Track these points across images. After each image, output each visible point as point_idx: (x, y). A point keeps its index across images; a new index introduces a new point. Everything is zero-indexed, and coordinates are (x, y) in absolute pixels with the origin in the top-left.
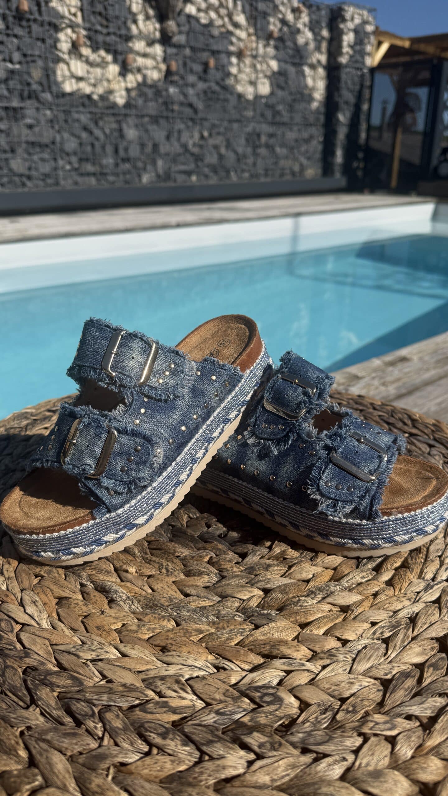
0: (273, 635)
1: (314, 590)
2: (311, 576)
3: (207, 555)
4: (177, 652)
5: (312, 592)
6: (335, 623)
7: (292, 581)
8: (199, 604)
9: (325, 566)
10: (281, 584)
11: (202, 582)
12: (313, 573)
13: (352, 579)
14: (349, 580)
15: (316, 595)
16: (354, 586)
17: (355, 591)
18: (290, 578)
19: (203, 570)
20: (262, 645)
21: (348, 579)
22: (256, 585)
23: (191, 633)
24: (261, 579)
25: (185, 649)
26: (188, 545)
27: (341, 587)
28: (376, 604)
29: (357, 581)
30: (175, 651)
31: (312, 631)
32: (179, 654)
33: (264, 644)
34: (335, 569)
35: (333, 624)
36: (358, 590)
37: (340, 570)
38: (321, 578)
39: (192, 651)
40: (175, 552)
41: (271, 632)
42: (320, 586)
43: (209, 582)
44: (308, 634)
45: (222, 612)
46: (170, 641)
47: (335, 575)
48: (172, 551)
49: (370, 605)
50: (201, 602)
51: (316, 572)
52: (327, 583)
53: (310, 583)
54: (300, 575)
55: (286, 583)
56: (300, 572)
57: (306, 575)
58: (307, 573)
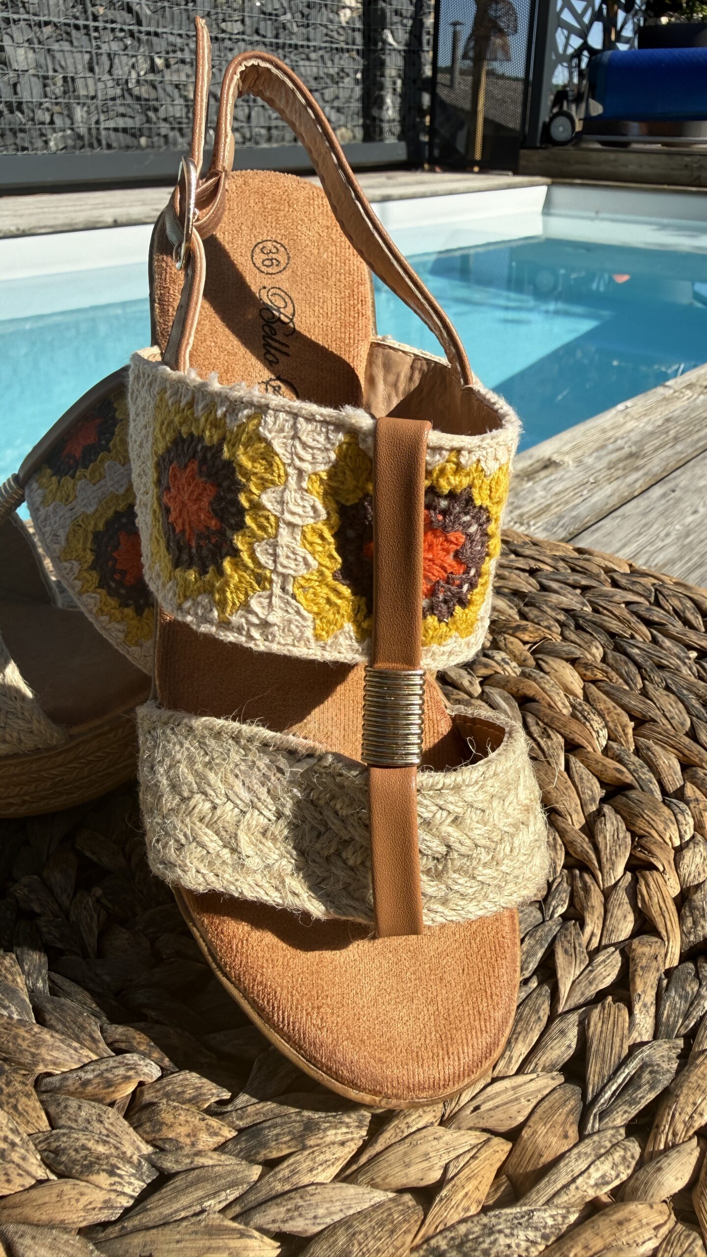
2: (436, 1175)
3: (127, 1079)
7: (379, 1196)
9: (482, 1124)
10: (337, 1218)
11: (85, 1209)
12: (445, 1159)
13: (566, 1186)
14: (557, 1194)
16: (573, 1218)
18: (372, 1184)
19: (101, 1149)
21: (551, 1190)
22: (260, 1218)
24: (279, 1187)
26: (82, 1028)
27: (531, 1235)
29: (583, 1197)
34: (513, 1135)
37: (530, 1148)
38: (470, 1187)
40: (36, 1064)
42: (463, 1229)
43: (107, 1204)
47: (514, 1160)
48: (27, 1059)
51: (453, 1155)
52: (485, 1210)
53: (434, 1210)
54: (407, 1166)
55: (352, 1212)
56: (405, 1154)
57: (425, 1164)
58: (426, 1157)
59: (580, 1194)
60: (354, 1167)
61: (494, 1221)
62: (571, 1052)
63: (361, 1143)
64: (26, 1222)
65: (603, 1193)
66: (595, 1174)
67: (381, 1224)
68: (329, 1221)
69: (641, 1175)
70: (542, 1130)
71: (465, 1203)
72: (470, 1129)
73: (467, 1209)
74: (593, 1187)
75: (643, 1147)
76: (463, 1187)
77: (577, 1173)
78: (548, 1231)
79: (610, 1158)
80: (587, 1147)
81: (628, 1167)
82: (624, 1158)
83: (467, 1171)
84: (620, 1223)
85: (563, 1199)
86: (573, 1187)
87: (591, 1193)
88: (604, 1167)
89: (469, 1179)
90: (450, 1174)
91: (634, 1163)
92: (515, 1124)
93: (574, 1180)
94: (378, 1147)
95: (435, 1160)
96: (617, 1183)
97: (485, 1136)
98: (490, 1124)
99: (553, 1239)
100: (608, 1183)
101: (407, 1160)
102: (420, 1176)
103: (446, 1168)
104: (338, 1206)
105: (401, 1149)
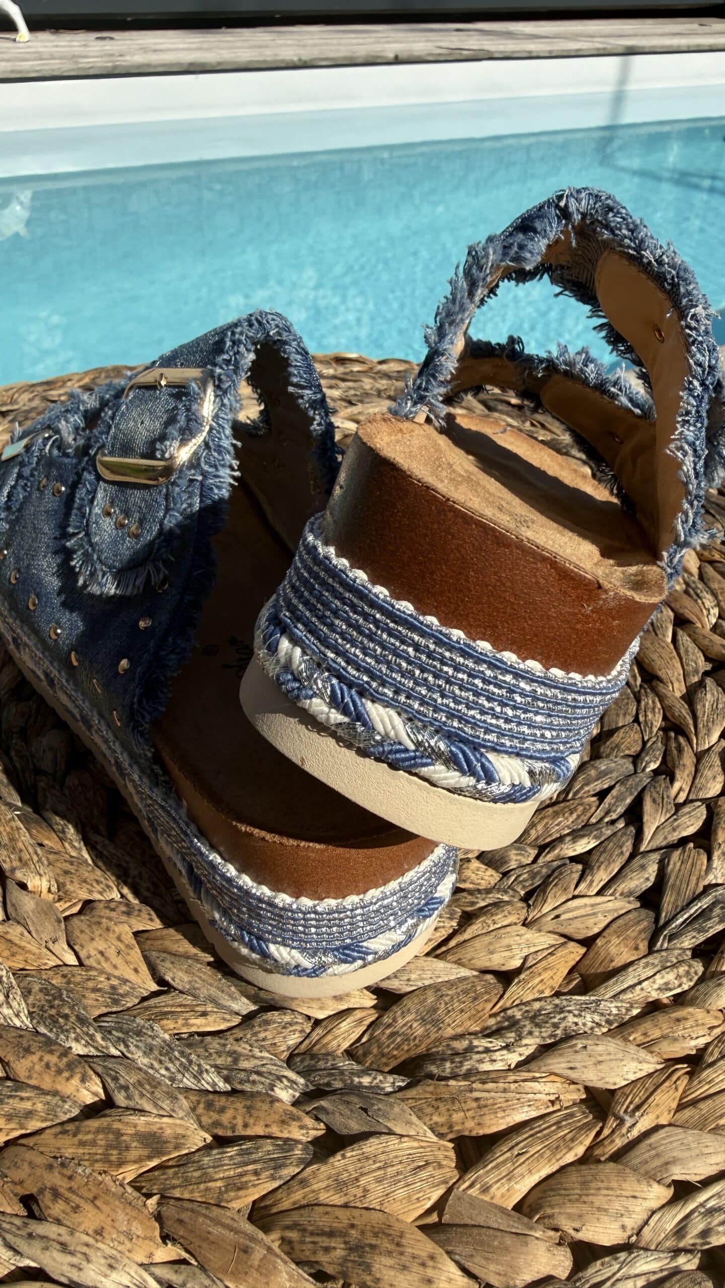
0: (366, 1191)
1: (518, 1015)
2: (517, 963)
4: (62, 1230)
5: (514, 1024)
6: (563, 1163)
7: (464, 972)
8: (186, 1025)
9: (561, 930)
10: (427, 983)
12: (525, 952)
13: (633, 987)
14: (623, 991)
15: (520, 1037)
16: (635, 1012)
17: (636, 1036)
18: (459, 963)
20: (323, 1234)
21: (618, 989)
23: (127, 1148)
25: (90, 1219)
27: (597, 1018)
28: (694, 1103)
29: (647, 997)
30: (58, 1222)
31: (485, 1190)
32: (66, 1238)
33: (331, 1234)
34: (588, 942)
35: (555, 1168)
36: (645, 1034)
37: (603, 953)
38: (546, 975)
39: (108, 1228)
41: (363, 1181)
42: (537, 1005)
44: (473, 1200)
45: (244, 1064)
46: (55, 1179)
47: (586, 962)
49: (674, 1105)
50: (192, 1021)
51: (533, 950)
52: (558, 994)
53: (513, 988)
54: (491, 953)
55: (440, 980)
56: (490, 943)
57: (507, 954)
58: (509, 948)
59: (644, 994)
60: (444, 949)
61: (565, 1003)
62: (650, 884)
63: (451, 931)
64: (165, 951)
65: (665, 997)
66: (659, 981)
67: (466, 992)
68: (420, 984)
69: (702, 987)
70: (615, 941)
71: (540, 987)
72: (550, 932)
73: (542, 992)
74: (657, 990)
75: (706, 966)
76: (540, 974)
77: (643, 977)
78: (612, 1018)
79: (675, 970)
80: (654, 959)
81: (691, 980)
82: (688, 973)
83: (544, 964)
84: (678, 1020)
85: (629, 996)
86: (638, 987)
87: (655, 995)
88: (670, 976)
89: (545, 969)
90: (528, 964)
91: (696, 978)
92: (591, 933)
93: (640, 983)
94: (467, 935)
95: (516, 952)
96: (679, 991)
97: (563, 940)
98: (569, 930)
99: (616, 1025)
100: (670, 990)
101: (491, 948)
102: (502, 962)
103: (526, 959)
104: (428, 974)
105: (487, 939)
